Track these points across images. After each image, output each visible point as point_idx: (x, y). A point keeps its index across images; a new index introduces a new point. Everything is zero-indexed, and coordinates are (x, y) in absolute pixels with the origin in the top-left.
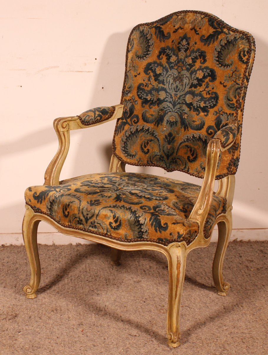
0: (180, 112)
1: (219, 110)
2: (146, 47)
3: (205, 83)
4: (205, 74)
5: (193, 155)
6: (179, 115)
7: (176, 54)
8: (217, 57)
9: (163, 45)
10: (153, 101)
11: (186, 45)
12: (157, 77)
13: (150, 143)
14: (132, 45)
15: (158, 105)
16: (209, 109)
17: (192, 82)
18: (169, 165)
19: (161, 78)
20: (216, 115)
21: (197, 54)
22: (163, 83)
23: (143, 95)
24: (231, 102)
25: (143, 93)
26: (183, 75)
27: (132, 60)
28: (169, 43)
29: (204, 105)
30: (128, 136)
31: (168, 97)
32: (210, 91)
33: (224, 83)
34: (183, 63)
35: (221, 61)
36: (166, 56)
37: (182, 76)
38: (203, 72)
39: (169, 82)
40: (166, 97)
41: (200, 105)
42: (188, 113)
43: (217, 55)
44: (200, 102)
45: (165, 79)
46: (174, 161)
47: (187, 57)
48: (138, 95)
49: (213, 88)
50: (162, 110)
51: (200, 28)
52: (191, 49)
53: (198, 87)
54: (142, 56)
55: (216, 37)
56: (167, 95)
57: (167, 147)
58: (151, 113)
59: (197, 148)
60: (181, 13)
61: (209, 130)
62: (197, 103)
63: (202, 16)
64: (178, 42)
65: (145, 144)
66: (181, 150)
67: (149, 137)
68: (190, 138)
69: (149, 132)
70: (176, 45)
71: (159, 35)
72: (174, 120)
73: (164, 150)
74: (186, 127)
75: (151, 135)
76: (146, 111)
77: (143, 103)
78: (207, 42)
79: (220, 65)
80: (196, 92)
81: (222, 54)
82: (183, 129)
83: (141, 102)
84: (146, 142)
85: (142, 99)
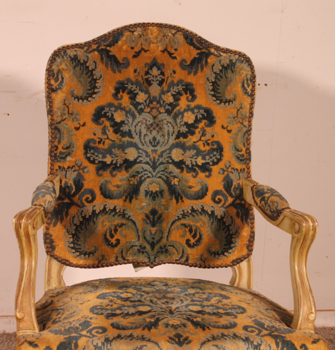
0: (166, 176)
1: (226, 166)
2: (90, 83)
3: (199, 129)
4: (198, 116)
5: (194, 236)
6: (164, 180)
7: (145, 89)
8: (212, 90)
9: (120, 77)
10: (116, 164)
11: (159, 75)
12: (117, 127)
13: (119, 229)
14: (60, 79)
15: (127, 169)
16: (211, 167)
17: (179, 129)
18: (155, 258)
19: (125, 128)
20: (223, 174)
21: (179, 87)
22: (131, 136)
23: (96, 156)
24: (241, 153)
25: (96, 154)
26: (163, 121)
27: (65, 104)
28: (129, 73)
29: (203, 162)
30: (78, 224)
31: (141, 155)
32: (208, 140)
33: (228, 126)
34: (159, 102)
35: (220, 95)
36: (128, 93)
37: (161, 123)
38: (194, 113)
39: (140, 132)
40: (139, 156)
41: (196, 162)
42: (180, 176)
43: (212, 87)
44: (196, 157)
45: (133, 129)
46: (164, 250)
47: (163, 93)
48: (88, 159)
49: (213, 136)
50: (134, 176)
51: (176, 50)
52: (168, 82)
53: (190, 137)
54: (85, 97)
55: (204, 62)
56: (139, 153)
57: (150, 231)
58: (115, 184)
59: (201, 225)
60: (136, 27)
61: (215, 197)
62: (191, 159)
63: (173, 31)
64: (144, 71)
65: (111, 232)
66: (174, 232)
67: (118, 220)
68: (188, 212)
69: (116, 213)
70: (142, 77)
71: (109, 63)
72: (158, 189)
73: (146, 236)
74: (180, 198)
75: (120, 217)
76: (106, 182)
77: (98, 170)
78: (192, 69)
79: (218, 102)
80: (187, 144)
81: (219, 86)
82: (174, 200)
83: (94, 169)
84: (113, 228)
85: (96, 164)
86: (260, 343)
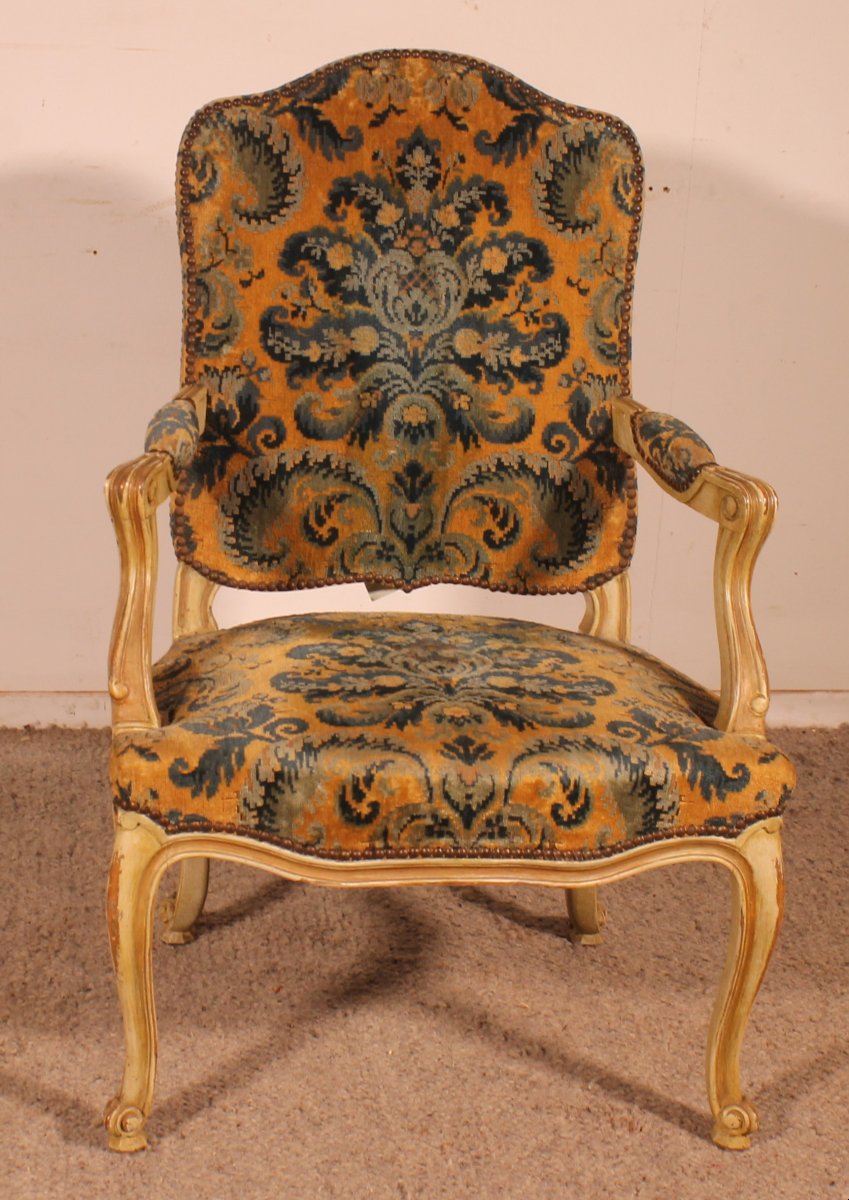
0: (442, 391)
1: (574, 369)
2: (274, 182)
3: (517, 287)
4: (514, 258)
5: (502, 524)
6: (437, 400)
7: (396, 197)
8: (547, 200)
9: (340, 169)
10: (331, 362)
11: (427, 165)
12: (334, 281)
13: (337, 507)
14: (209, 174)
15: (354, 374)
16: (543, 371)
17: (470, 286)
18: (415, 570)
19: (351, 283)
20: (569, 386)
21: (472, 193)
22: (364, 300)
23: (287, 345)
24: (608, 341)
25: (287, 340)
26: (435, 267)
27: (219, 229)
28: (361, 161)
29: (525, 359)
30: (247, 494)
31: (387, 343)
32: (537, 311)
33: (580, 280)
34: (426, 226)
35: (562, 211)
36: (359, 206)
37: (432, 271)
38: (504, 250)
39: (385, 293)
40: (382, 346)
41: (508, 359)
42: (473, 389)
43: (546, 193)
44: (507, 349)
45: (368, 285)
46: (435, 553)
47: (436, 205)
48: (270, 350)
49: (546, 302)
50: (370, 390)
51: (466, 109)
52: (448, 180)
53: (495, 303)
54: (265, 213)
55: (528, 136)
56: (381, 338)
57: (405, 511)
58: (329, 407)
59: (517, 499)
60: (378, 60)
61: (550, 437)
62: (497, 353)
63: (461, 69)
64: (395, 157)
65: (318, 512)
66: (458, 514)
67: (334, 487)
68: (489, 470)
69: (331, 471)
70: (390, 169)
71: (318, 137)
72: (423, 419)
73: (395, 521)
74: (471, 438)
75: (340, 479)
76: (310, 401)
77: (291, 375)
78: (501, 152)
79: (560, 226)
80: (490, 320)
81: (561, 190)
82: (459, 445)
83: (283, 372)
84: (323, 503)
85: (287, 362)
86: (644, 760)
